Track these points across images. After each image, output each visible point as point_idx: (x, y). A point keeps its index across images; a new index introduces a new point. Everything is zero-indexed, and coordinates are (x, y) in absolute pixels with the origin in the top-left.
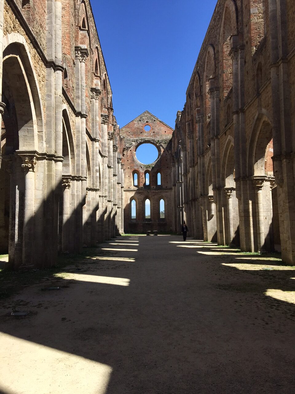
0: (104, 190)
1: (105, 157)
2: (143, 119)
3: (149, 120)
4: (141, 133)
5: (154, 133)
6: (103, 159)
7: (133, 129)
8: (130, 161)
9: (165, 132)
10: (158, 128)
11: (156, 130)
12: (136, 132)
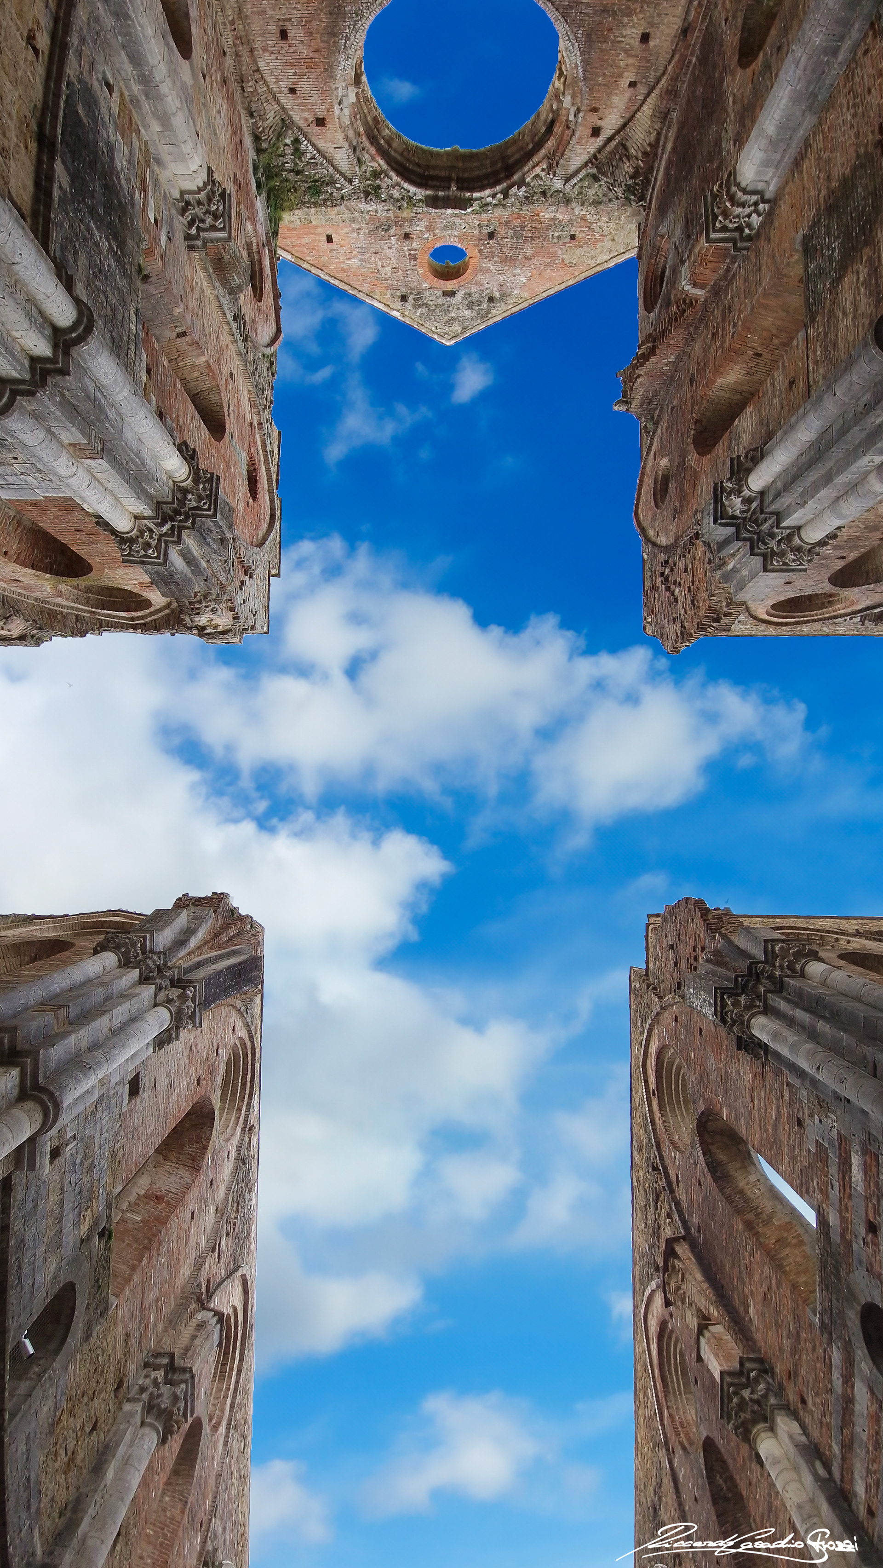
2: (470, 306)
3: (440, 301)
4: (491, 235)
5: (407, 230)
9: (329, 239)
10: (380, 259)
11: (390, 248)
12: (525, 241)
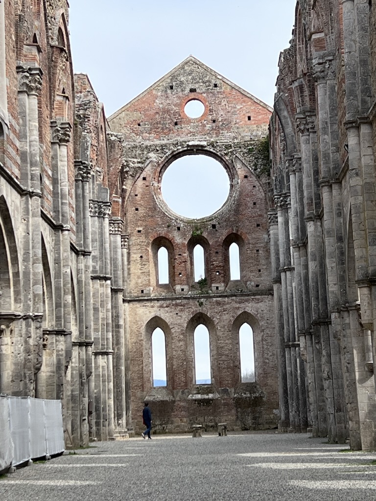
0: (31, 296)
1: (31, 195)
2: (182, 82)
3: (197, 86)
4: (176, 124)
5: (214, 125)
6: (27, 203)
7: (152, 112)
8: (142, 211)
9: (249, 118)
10: (226, 109)
11: (222, 115)
12: (160, 122)
